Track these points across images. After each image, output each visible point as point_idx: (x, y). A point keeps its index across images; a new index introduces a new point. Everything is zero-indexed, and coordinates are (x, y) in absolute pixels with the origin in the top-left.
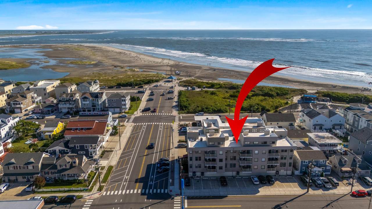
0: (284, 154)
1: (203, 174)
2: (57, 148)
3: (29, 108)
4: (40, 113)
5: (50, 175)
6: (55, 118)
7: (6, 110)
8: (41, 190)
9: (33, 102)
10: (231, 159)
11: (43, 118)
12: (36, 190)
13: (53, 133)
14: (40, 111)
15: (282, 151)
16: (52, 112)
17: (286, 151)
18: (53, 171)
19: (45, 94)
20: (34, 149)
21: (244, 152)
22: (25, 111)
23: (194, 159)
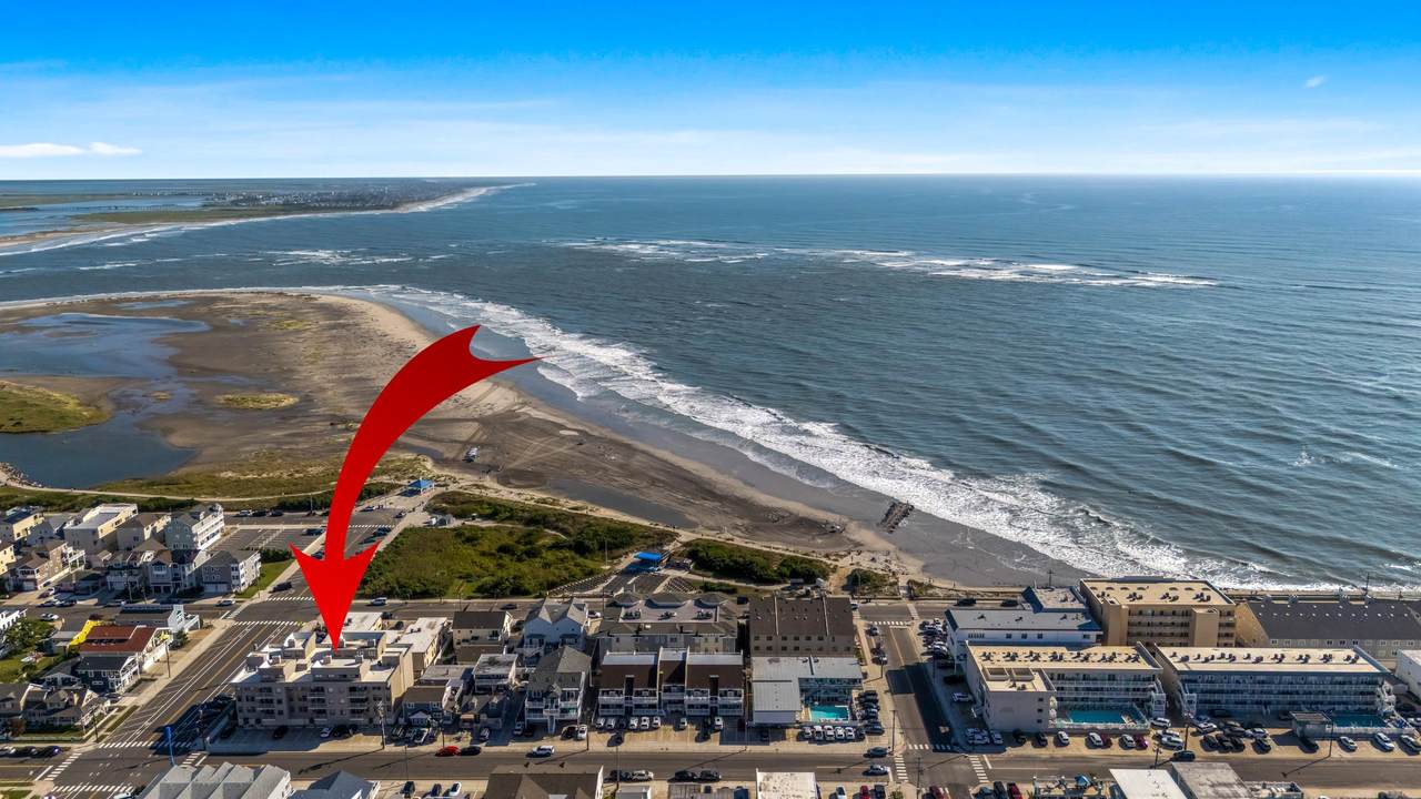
0: (377, 692)
1: (258, 721)
2: (59, 676)
3: (52, 580)
4: (69, 591)
5: (37, 718)
6: (96, 605)
7: (6, 584)
8: (17, 739)
9: (65, 564)
10: (300, 700)
11: (71, 605)
12: (11, 738)
13: (71, 643)
14: (72, 588)
15: (374, 688)
16: (95, 589)
17: (379, 688)
18: (41, 711)
19: (95, 542)
20: (28, 675)
21: (317, 690)
22: (45, 585)
23: (244, 698)
